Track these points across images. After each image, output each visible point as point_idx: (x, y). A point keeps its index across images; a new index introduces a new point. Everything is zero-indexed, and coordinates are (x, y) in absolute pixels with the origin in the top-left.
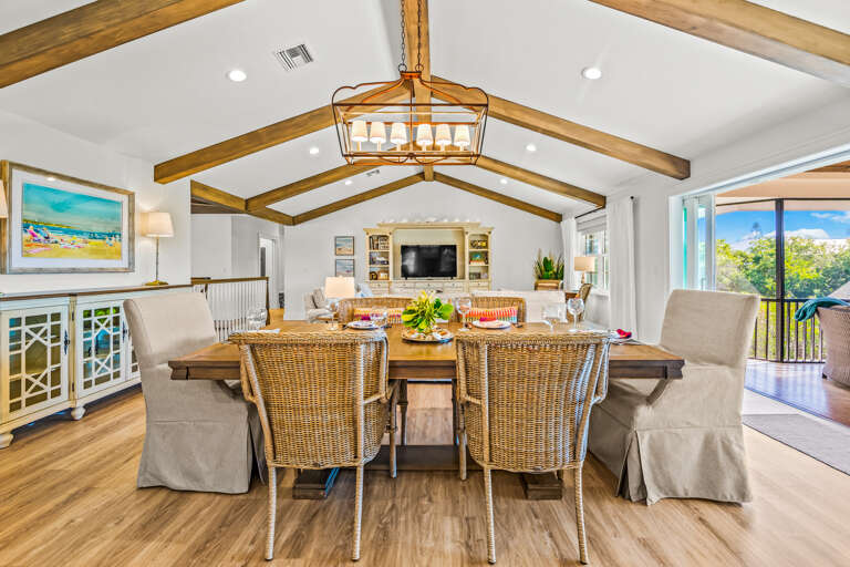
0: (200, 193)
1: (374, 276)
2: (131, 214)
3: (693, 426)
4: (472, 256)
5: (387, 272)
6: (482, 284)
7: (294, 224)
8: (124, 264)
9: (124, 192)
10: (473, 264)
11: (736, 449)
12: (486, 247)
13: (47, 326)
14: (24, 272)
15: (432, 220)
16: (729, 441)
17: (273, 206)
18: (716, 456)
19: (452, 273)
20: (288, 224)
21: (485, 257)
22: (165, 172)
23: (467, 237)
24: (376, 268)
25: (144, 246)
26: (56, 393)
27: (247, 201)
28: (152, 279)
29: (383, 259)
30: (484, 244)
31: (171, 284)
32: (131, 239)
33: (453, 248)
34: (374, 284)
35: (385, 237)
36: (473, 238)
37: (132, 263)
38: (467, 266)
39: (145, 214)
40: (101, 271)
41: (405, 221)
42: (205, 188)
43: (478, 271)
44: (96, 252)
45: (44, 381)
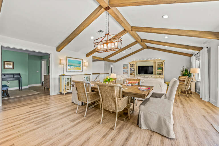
0: (94, 58)
1: (131, 74)
2: (82, 63)
3: (155, 113)
4: (158, 69)
5: (134, 73)
6: (161, 77)
7: (115, 62)
8: (81, 71)
9: (82, 59)
10: (158, 71)
11: (167, 122)
12: (163, 66)
13: (69, 79)
14: (68, 72)
15: (146, 59)
16: (166, 120)
17: (109, 59)
18: (162, 123)
19: (152, 73)
20: (114, 62)
21: (162, 69)
22: (88, 55)
23: (156, 63)
24: (132, 72)
25: (84, 68)
26: (70, 89)
27: (104, 58)
28: (85, 73)
29: (133, 70)
30: (162, 65)
31: (88, 74)
32: (82, 67)
33: (152, 66)
34: (131, 75)
35: (134, 64)
36: (158, 64)
37: (82, 71)
38: (156, 71)
39: (84, 63)
40: (78, 72)
41: (138, 60)
42: (95, 57)
43: (160, 73)
44: (78, 69)
45: (69, 87)
